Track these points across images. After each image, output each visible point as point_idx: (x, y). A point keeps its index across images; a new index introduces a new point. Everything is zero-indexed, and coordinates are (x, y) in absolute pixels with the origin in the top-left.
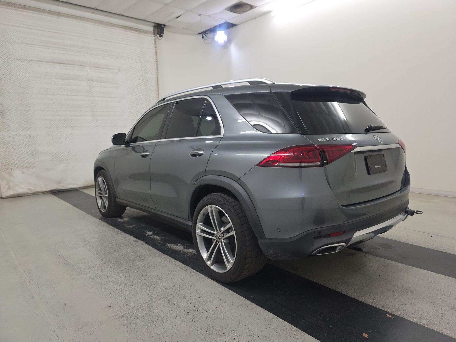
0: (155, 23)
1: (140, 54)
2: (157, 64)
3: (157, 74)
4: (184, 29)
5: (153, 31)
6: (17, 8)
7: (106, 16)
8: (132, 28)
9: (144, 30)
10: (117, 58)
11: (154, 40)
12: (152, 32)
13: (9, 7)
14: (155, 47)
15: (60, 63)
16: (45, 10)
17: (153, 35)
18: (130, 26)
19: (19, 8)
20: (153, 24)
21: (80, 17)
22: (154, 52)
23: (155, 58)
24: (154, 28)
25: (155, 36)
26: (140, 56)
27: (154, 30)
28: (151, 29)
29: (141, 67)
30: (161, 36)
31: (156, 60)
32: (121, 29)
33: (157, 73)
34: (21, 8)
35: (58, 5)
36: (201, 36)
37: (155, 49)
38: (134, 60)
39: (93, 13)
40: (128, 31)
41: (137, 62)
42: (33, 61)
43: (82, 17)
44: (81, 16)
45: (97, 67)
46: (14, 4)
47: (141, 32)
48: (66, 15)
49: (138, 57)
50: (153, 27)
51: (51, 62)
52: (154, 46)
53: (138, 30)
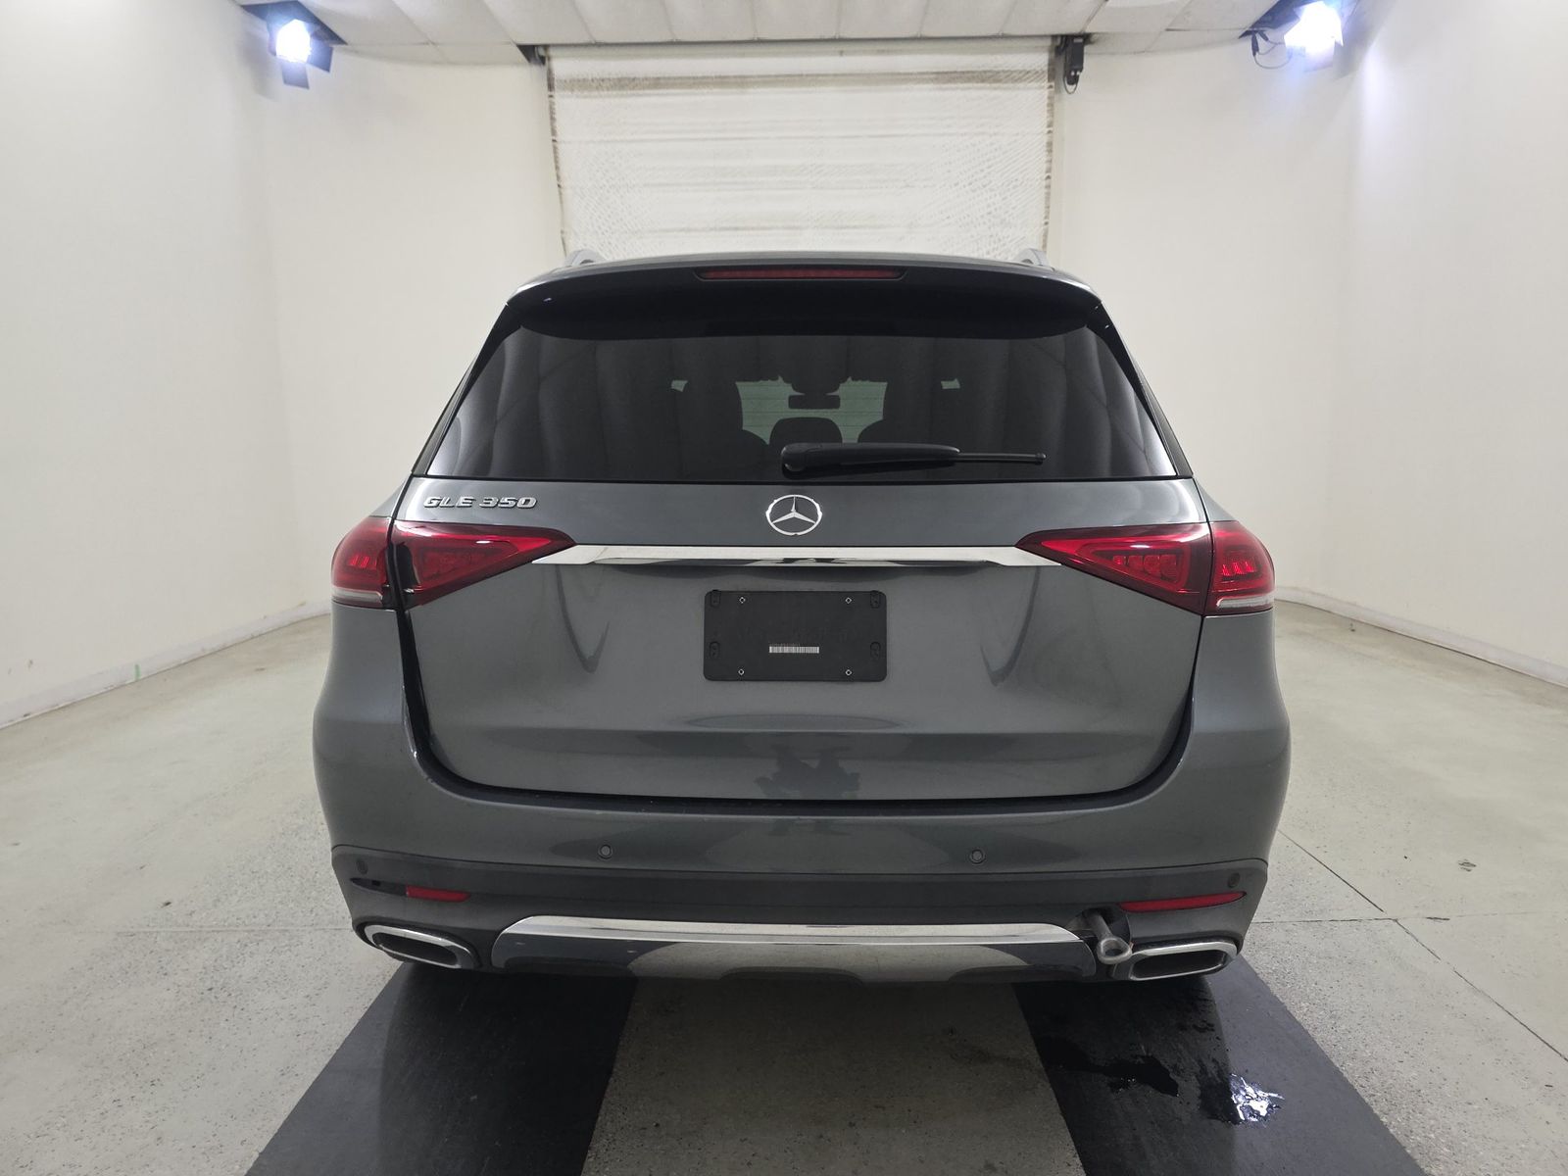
0: (1054, 37)
1: (988, 160)
2: (1048, 187)
3: (1046, 223)
4: (1168, 30)
5: (1046, 68)
6: (640, 89)
7: (881, 52)
8: (968, 72)
9: (1012, 72)
10: (907, 186)
11: (1049, 98)
12: (1043, 72)
13: (620, 93)
14: (1050, 125)
15: (737, 229)
16: (708, 77)
17: (1046, 84)
18: (959, 70)
19: (644, 88)
20: (1048, 42)
21: (801, 75)
22: (1044, 144)
23: (1045, 167)
24: (1053, 54)
25: (1053, 84)
26: (989, 167)
27: (1051, 63)
28: (1040, 60)
29: (989, 206)
30: (1074, 81)
31: (1049, 170)
32: (930, 86)
33: (1046, 217)
34: (649, 87)
35: (743, 55)
36: (1248, 44)
37: (1049, 132)
38: (964, 186)
39: (841, 53)
40: (953, 86)
41: (974, 191)
42: (667, 231)
43: (807, 75)
44: (805, 73)
45: (842, 228)
46: (634, 79)
47: (999, 81)
48: (760, 79)
49: (982, 171)
50: (1050, 52)
51: (711, 229)
52: (1045, 122)
53: (990, 74)
